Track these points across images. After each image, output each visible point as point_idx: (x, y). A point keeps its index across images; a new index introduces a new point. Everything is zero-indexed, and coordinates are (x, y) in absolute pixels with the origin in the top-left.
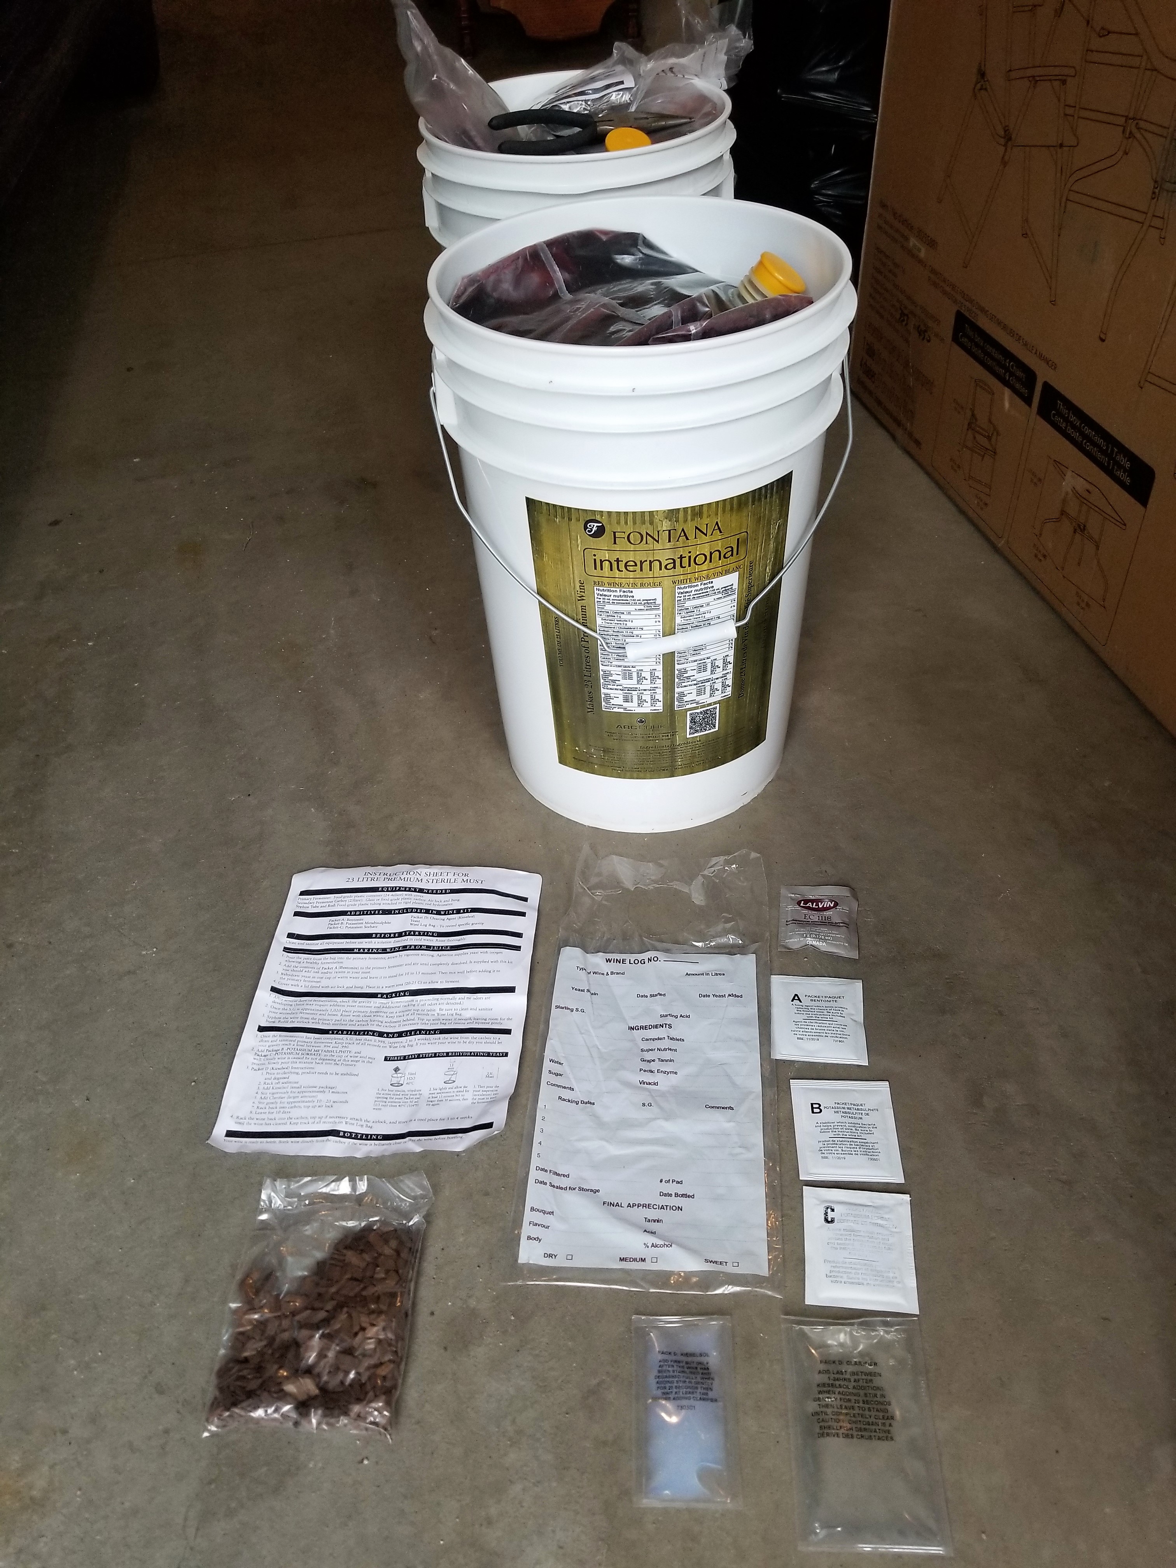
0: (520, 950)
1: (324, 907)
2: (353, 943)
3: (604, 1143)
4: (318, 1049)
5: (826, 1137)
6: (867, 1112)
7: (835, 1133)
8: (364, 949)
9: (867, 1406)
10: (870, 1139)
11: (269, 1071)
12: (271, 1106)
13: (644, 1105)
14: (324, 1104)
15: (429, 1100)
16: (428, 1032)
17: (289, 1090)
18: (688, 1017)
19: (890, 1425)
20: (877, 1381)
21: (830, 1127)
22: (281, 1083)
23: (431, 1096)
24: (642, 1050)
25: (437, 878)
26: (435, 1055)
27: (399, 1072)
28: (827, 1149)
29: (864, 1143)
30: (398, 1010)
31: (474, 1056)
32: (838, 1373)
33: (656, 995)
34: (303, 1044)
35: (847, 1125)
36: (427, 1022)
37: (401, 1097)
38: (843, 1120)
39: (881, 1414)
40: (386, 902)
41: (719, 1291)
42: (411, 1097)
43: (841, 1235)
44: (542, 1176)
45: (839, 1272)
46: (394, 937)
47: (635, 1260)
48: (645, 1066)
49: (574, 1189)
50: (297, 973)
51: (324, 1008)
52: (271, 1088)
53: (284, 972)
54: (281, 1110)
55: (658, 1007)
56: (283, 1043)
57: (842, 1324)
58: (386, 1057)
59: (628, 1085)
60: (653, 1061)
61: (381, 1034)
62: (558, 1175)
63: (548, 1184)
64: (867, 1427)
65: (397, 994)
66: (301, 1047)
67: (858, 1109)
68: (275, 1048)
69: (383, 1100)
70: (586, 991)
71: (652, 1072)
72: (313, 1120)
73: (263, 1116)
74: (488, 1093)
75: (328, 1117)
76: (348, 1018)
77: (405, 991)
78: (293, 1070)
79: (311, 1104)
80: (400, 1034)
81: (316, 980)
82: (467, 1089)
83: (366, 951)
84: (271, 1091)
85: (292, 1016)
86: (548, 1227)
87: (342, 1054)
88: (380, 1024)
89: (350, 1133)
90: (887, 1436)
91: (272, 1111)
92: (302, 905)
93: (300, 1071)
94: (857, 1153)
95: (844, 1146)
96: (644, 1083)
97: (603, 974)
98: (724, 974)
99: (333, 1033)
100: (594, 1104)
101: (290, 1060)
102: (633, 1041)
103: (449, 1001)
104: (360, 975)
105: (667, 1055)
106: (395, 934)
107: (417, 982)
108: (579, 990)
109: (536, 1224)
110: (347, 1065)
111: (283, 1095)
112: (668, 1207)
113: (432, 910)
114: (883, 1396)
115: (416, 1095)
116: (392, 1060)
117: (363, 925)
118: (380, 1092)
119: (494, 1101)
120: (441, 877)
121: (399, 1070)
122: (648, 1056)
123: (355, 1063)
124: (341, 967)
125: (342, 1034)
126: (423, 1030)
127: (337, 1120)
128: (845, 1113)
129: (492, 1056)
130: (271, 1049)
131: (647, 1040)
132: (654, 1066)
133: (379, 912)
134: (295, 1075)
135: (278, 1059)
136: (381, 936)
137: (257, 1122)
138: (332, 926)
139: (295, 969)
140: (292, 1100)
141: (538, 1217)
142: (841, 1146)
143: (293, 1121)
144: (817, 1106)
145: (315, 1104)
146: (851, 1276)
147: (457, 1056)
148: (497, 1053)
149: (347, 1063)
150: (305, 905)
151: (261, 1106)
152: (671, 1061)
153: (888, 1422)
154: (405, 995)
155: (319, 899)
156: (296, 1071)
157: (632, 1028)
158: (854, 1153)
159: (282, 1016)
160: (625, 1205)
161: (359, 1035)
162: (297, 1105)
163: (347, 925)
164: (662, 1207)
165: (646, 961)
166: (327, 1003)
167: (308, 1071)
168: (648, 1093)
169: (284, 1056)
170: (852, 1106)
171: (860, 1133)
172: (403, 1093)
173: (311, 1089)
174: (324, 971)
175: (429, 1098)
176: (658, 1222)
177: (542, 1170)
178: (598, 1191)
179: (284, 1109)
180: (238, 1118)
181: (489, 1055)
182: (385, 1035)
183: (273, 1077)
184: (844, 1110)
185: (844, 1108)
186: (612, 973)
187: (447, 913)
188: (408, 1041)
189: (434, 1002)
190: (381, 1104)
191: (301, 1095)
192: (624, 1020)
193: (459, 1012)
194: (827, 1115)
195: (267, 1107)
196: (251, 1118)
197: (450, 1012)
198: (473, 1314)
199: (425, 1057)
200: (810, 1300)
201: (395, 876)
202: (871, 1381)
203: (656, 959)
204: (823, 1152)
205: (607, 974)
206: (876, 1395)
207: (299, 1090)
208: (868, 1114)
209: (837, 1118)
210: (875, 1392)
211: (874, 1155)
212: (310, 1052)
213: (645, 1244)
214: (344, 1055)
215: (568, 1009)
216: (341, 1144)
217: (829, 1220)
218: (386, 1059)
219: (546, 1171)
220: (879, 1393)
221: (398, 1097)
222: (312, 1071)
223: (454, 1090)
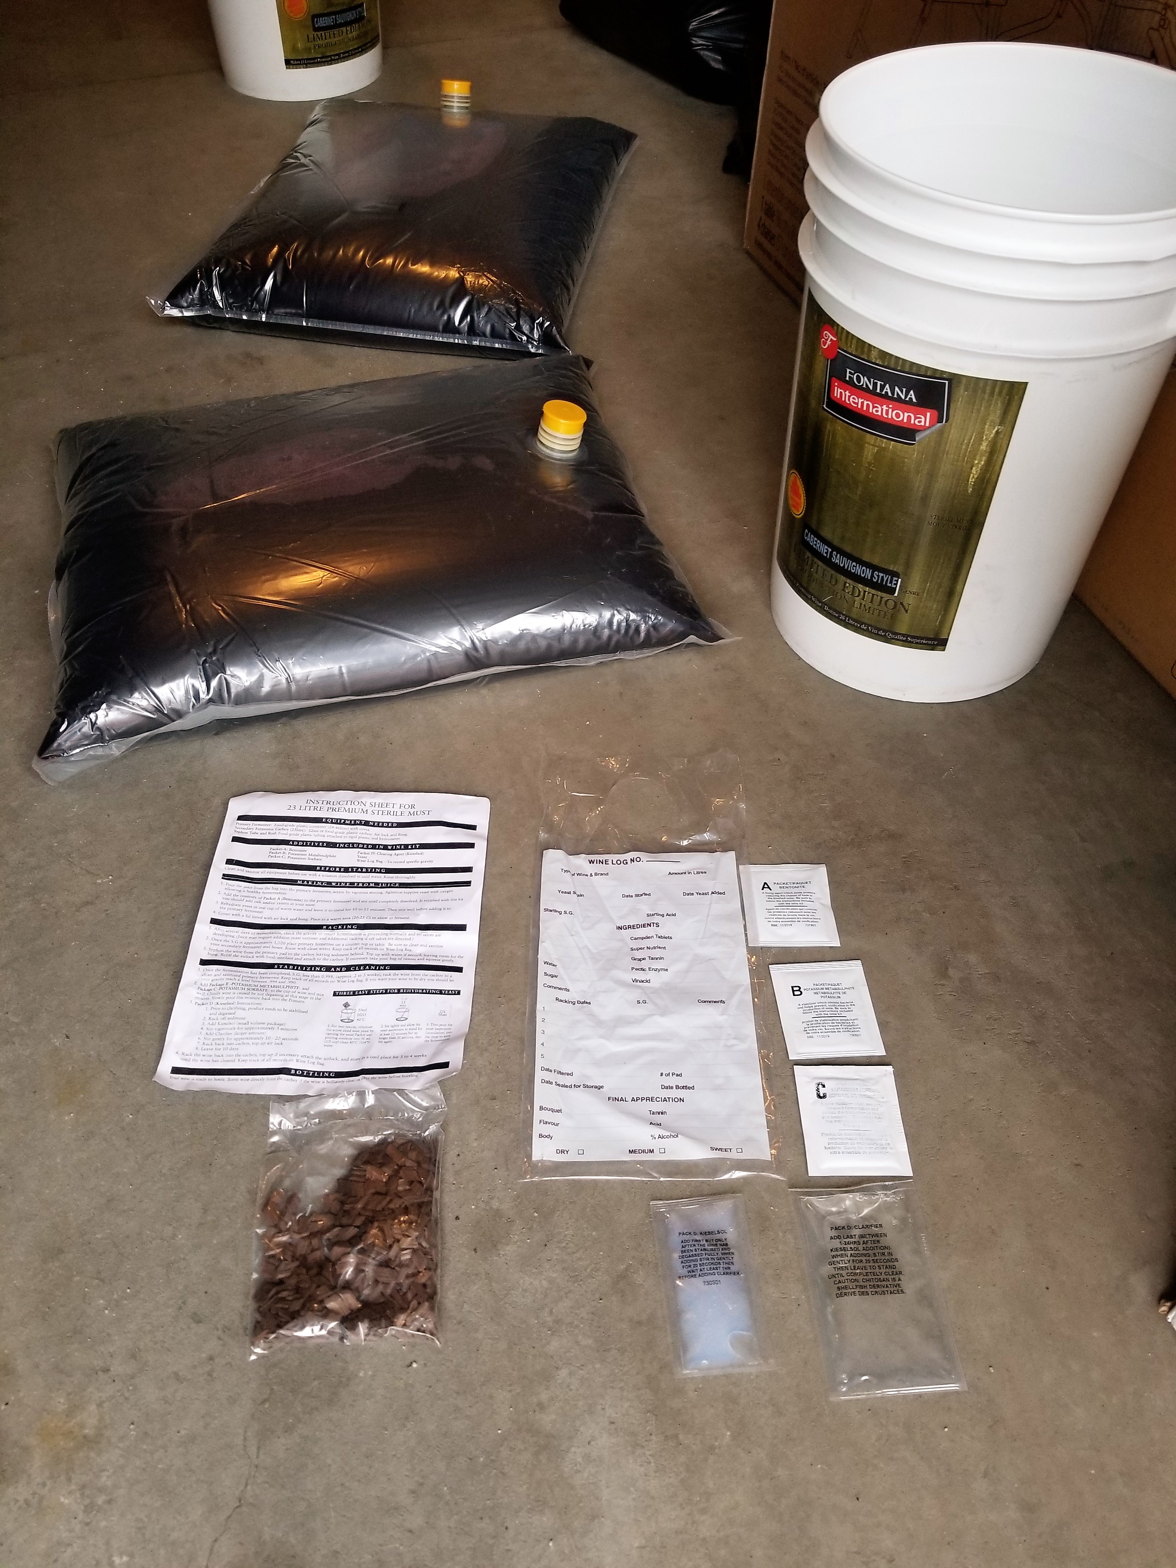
0: (470, 886)
1: (263, 834)
2: (296, 874)
3: (603, 1041)
4: (264, 984)
5: (809, 1017)
6: (844, 991)
7: (817, 1013)
8: (308, 882)
9: (876, 1265)
10: (849, 1016)
11: (213, 1006)
12: (218, 1042)
13: (639, 1002)
14: (273, 1041)
15: (381, 1036)
16: (377, 967)
17: (236, 1026)
18: (674, 915)
19: (899, 1280)
20: (884, 1241)
21: (811, 1008)
22: (227, 1019)
23: (383, 1033)
24: (632, 949)
25: (382, 809)
26: (386, 992)
27: (349, 1007)
28: (812, 1028)
29: (845, 1020)
30: (345, 942)
31: (426, 993)
32: (848, 1237)
33: (642, 895)
34: (248, 979)
35: (827, 1004)
36: (376, 957)
37: (352, 1033)
38: (823, 1000)
39: (890, 1271)
40: (331, 834)
41: (726, 1177)
42: (363, 1033)
43: (834, 1109)
44: (547, 1076)
45: (836, 1143)
46: (340, 871)
47: (644, 1151)
48: (637, 965)
49: (579, 1086)
50: (238, 903)
51: (267, 940)
52: (217, 1023)
53: (224, 901)
54: (228, 1046)
55: (644, 907)
56: (228, 977)
57: (846, 1192)
58: (334, 992)
59: (622, 983)
60: (643, 959)
61: (328, 969)
62: (562, 1074)
63: (554, 1083)
64: (879, 1283)
65: (344, 927)
66: (247, 983)
67: (835, 989)
68: (219, 982)
69: (332, 1037)
70: (572, 893)
71: (644, 970)
72: (262, 1058)
73: (210, 1053)
74: (441, 1031)
75: (278, 1055)
76: (293, 952)
77: (352, 925)
78: (239, 1006)
79: (260, 1041)
80: (348, 968)
81: (257, 910)
82: (420, 1027)
83: (310, 883)
84: (217, 1026)
85: (235, 949)
86: (557, 1125)
87: (290, 989)
88: (327, 958)
89: (302, 1070)
90: (898, 1290)
91: (218, 1047)
92: (240, 830)
93: (247, 1007)
94: (839, 1030)
95: (826, 1025)
96: (637, 982)
97: (587, 875)
98: (705, 873)
99: (278, 968)
100: (590, 1003)
101: (236, 995)
102: (622, 940)
103: (399, 937)
104: (305, 907)
105: (657, 953)
106: (340, 868)
107: (365, 917)
108: (566, 893)
109: (546, 1123)
110: (295, 1001)
111: (230, 1031)
112: (671, 1099)
113: (379, 845)
114: (890, 1254)
115: (368, 1031)
116: (341, 995)
117: (307, 857)
118: (330, 1028)
119: (448, 1040)
120: (387, 809)
121: (349, 1006)
122: (638, 955)
123: (303, 1000)
124: (284, 899)
125: (288, 968)
126: (373, 965)
127: (288, 1058)
128: (824, 993)
129: (445, 994)
130: (214, 983)
131: (636, 939)
132: (645, 964)
133: (323, 844)
134: (242, 1011)
135: (223, 993)
136: (325, 869)
137: (203, 1058)
138: (274, 855)
139: (235, 898)
140: (239, 1036)
141: (547, 1116)
142: (824, 1025)
143: (242, 1058)
144: (798, 989)
145: (264, 1040)
146: (848, 1146)
147: (409, 993)
148: (449, 991)
149: (295, 999)
150: (244, 831)
151: (206, 1042)
152: (661, 958)
153: (897, 1277)
154: (352, 928)
155: (259, 825)
156: (242, 1006)
157: (620, 928)
158: (836, 1030)
159: (225, 949)
160: (629, 1099)
161: (306, 970)
162: (245, 1041)
163: (290, 855)
164: (665, 1100)
165: (629, 861)
166: (271, 935)
167: (255, 1006)
168: (640, 991)
169: (229, 991)
170: (830, 986)
171: (841, 1011)
172: (354, 1029)
173: (259, 1026)
174: (265, 901)
175: (381, 1035)
176: (662, 1114)
177: (547, 1070)
178: (602, 1087)
179: (231, 1046)
180: (183, 1054)
181: (441, 992)
182: (333, 969)
183: (219, 1012)
184: (823, 991)
185: (823, 989)
186: (596, 874)
187: (394, 847)
188: (357, 976)
189: (382, 937)
190: (332, 1040)
191: (249, 1031)
192: (611, 920)
193: (408, 948)
194: (808, 997)
195: (214, 1044)
196: (196, 1055)
197: (399, 947)
198: (498, 1213)
199: (376, 994)
200: (813, 1172)
201: (338, 806)
202: (878, 1241)
203: (638, 859)
204: (808, 1031)
205: (591, 875)
206: (884, 1254)
207: (247, 1026)
208: (845, 993)
209: (817, 999)
210: (883, 1251)
211: (855, 1031)
212: (256, 988)
213: (652, 1136)
214: (291, 990)
215: (556, 911)
216: (292, 1082)
217: (822, 1095)
218: (335, 994)
219: (551, 1071)
220: (886, 1251)
221: (348, 1033)
222: (259, 1006)
223: (406, 1027)
